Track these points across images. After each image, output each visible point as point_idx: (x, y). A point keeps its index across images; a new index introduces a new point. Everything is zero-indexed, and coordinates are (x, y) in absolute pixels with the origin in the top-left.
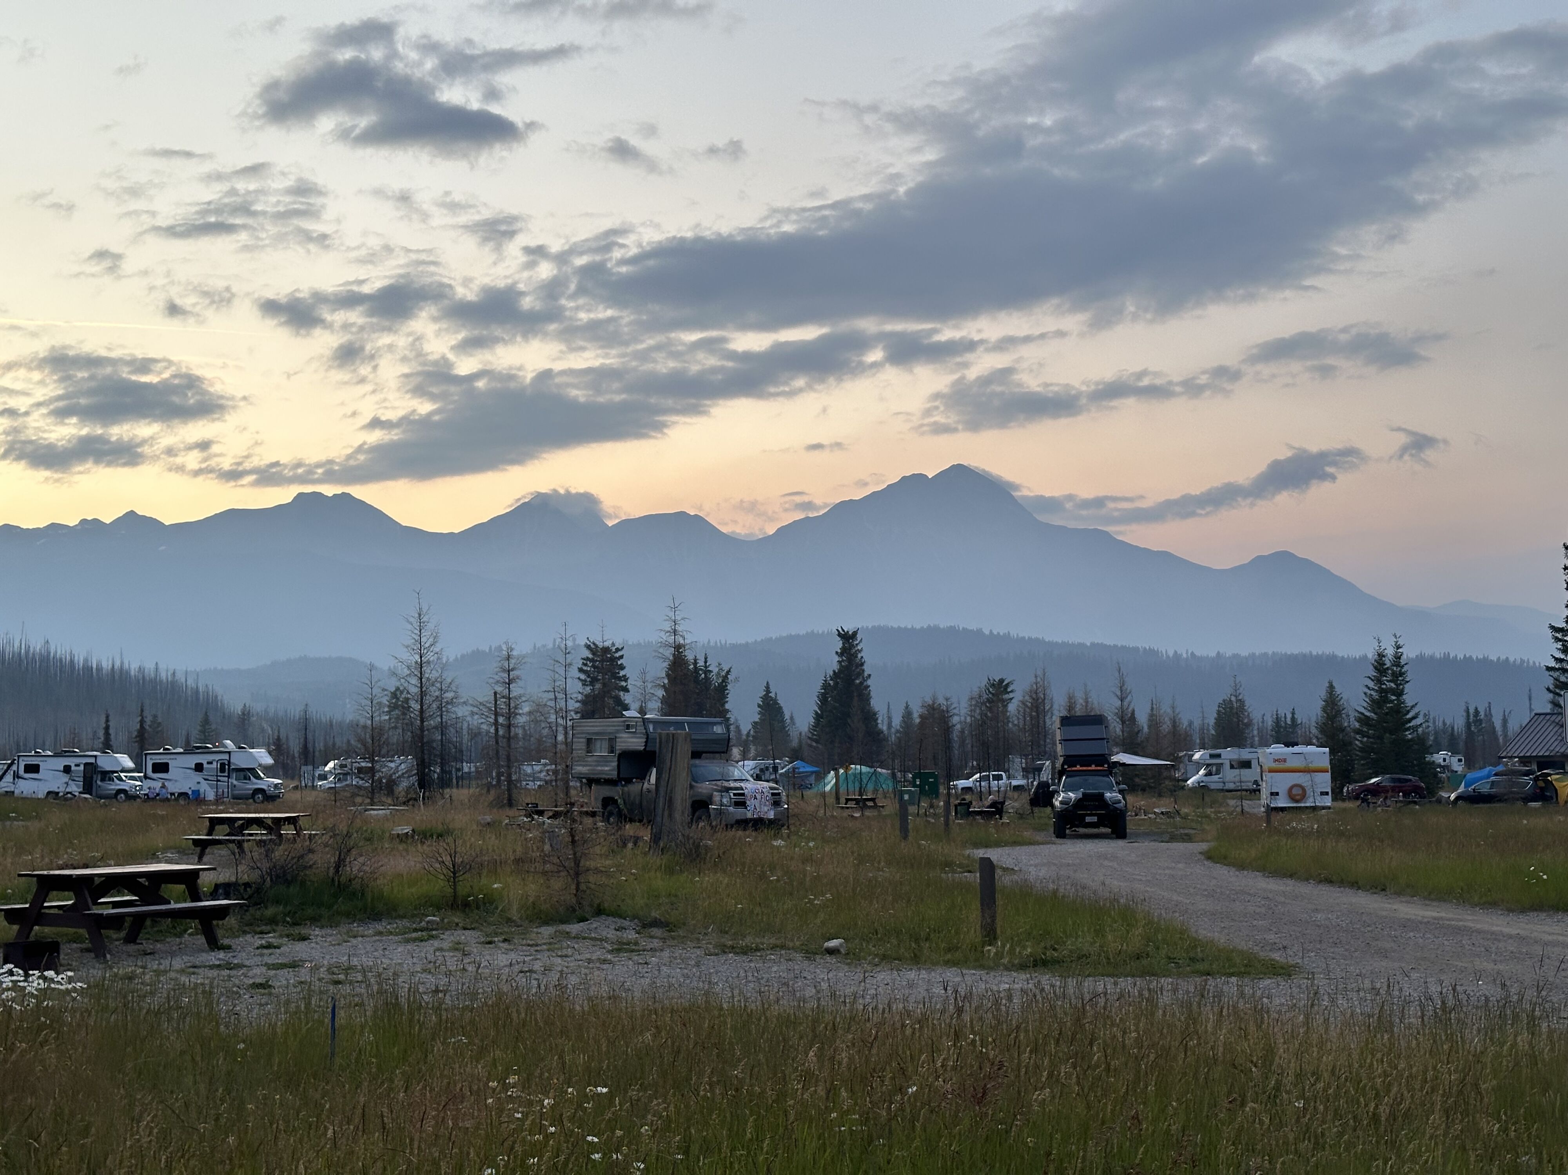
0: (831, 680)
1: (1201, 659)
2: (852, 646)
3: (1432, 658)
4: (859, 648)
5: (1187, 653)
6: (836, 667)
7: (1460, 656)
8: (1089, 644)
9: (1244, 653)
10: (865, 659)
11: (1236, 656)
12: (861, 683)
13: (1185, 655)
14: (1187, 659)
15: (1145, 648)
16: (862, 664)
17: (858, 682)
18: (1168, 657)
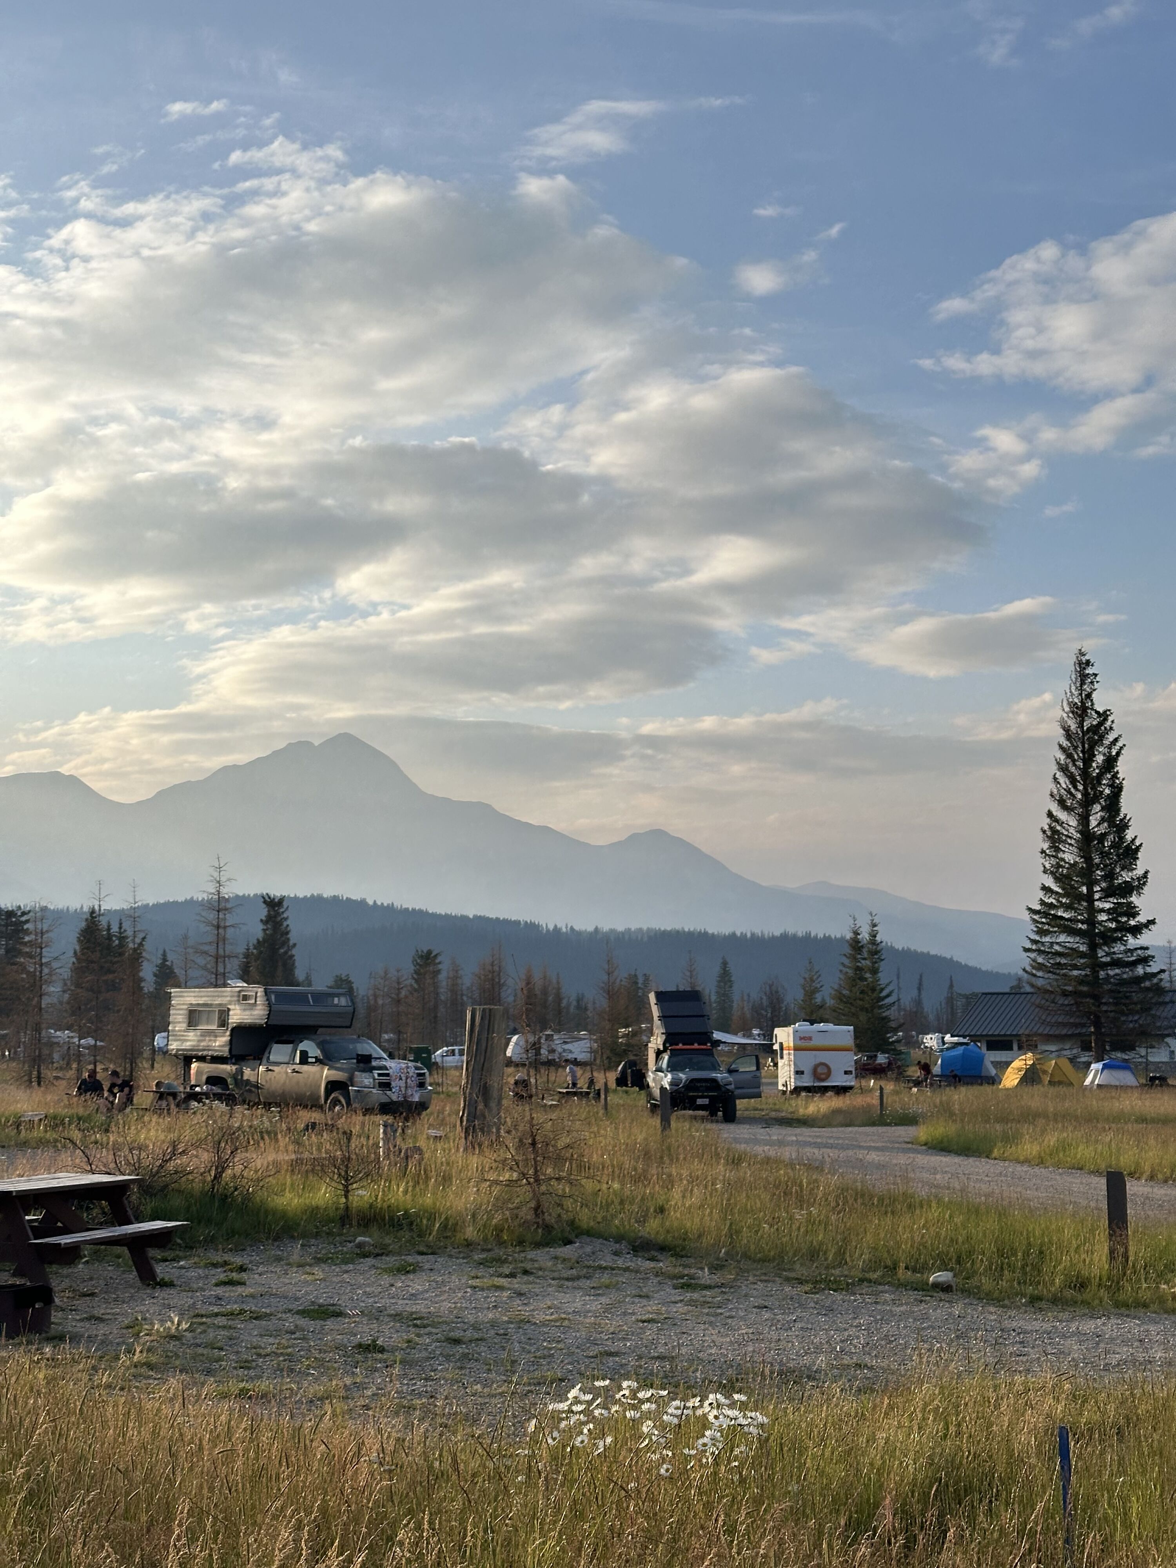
0: (255, 948)
1: (579, 933)
2: (278, 914)
3: (795, 936)
4: (285, 915)
5: (567, 927)
6: (260, 935)
7: (821, 935)
8: (471, 917)
9: (620, 928)
10: (291, 927)
11: (612, 931)
12: (286, 953)
13: (564, 930)
14: (566, 933)
15: (526, 922)
16: (287, 933)
17: (282, 951)
18: (548, 930)
